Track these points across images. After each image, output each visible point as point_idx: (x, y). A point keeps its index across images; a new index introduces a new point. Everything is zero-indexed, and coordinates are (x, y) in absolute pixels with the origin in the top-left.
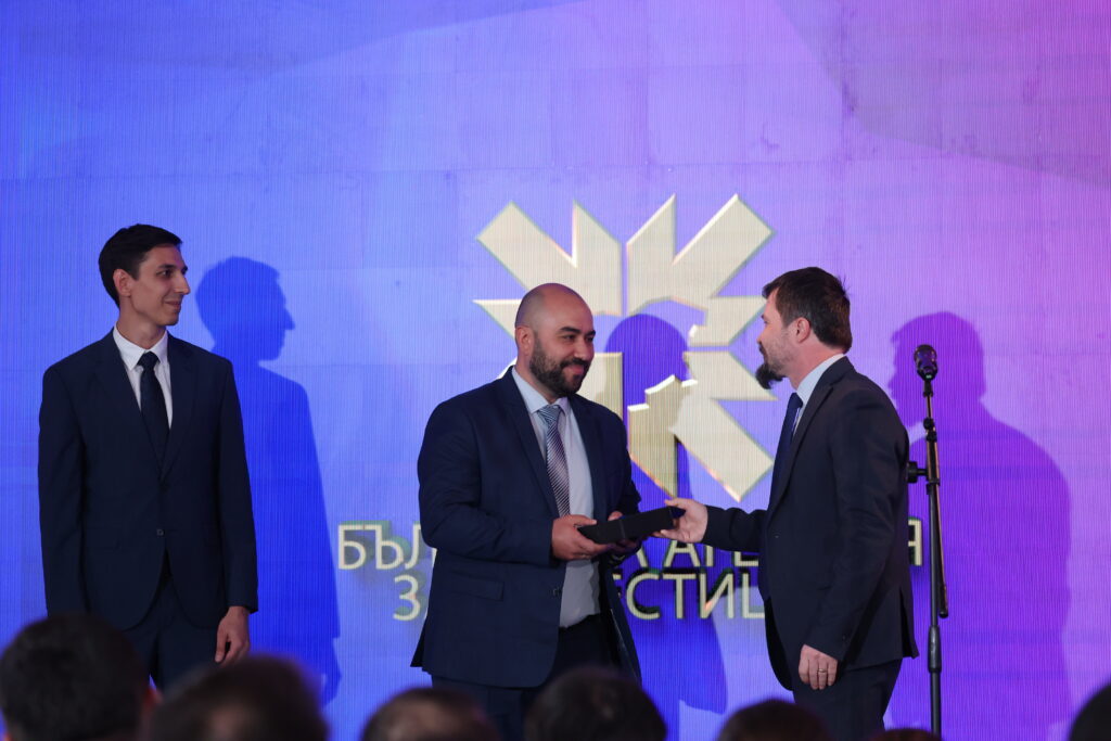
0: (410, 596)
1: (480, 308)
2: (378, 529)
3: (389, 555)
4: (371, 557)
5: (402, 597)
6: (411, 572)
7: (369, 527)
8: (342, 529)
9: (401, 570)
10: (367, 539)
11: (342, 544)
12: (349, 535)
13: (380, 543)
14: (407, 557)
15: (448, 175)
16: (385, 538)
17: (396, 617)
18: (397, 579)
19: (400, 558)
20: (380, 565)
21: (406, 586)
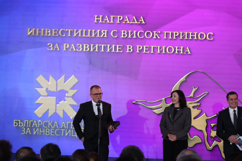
0: (24, 131)
1: (36, 89)
2: (20, 121)
3: (21, 124)
4: (18, 124)
5: (23, 131)
6: (24, 127)
7: (18, 120)
8: (14, 120)
9: (23, 127)
10: (18, 122)
11: (14, 123)
12: (15, 121)
13: (20, 123)
14: (24, 125)
15: (32, 70)
16: (21, 122)
17: (22, 133)
18: (22, 128)
19: (22, 125)
20: (20, 126)
21: (23, 129)
